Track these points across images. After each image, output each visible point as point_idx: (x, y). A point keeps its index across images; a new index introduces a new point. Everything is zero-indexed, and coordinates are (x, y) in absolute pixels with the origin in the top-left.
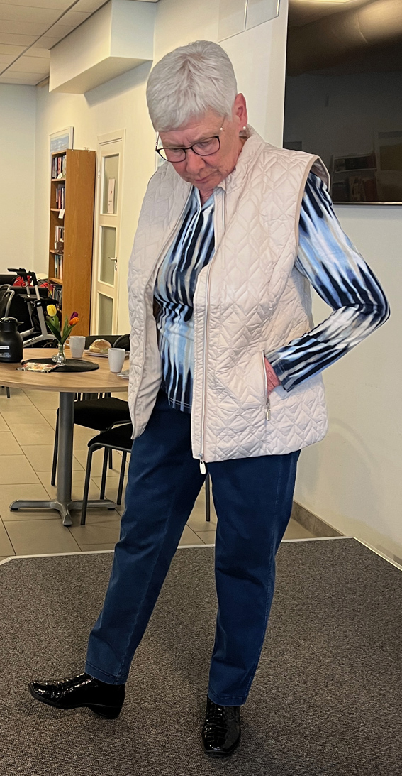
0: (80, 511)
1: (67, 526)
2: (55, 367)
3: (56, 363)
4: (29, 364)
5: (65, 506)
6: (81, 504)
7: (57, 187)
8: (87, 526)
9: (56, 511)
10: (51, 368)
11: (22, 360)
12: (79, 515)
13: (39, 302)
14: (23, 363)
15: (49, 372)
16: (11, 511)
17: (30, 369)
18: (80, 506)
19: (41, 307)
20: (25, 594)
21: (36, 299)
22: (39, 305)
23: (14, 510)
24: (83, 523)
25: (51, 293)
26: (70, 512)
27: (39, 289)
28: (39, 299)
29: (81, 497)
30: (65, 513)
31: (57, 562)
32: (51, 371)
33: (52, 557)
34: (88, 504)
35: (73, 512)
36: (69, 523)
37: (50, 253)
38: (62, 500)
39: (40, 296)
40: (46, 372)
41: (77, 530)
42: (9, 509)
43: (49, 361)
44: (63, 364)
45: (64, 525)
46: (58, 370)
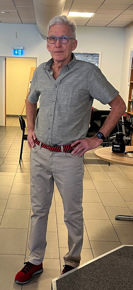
4: (128, 154)
11: (125, 152)
13: (123, 123)
14: (126, 153)
17: (129, 156)
19: (124, 125)
21: (122, 122)
22: (123, 124)
23: (117, 219)
25: (128, 119)
27: (123, 117)
28: (123, 122)
37: (129, 101)
39: (124, 120)
42: (115, 219)
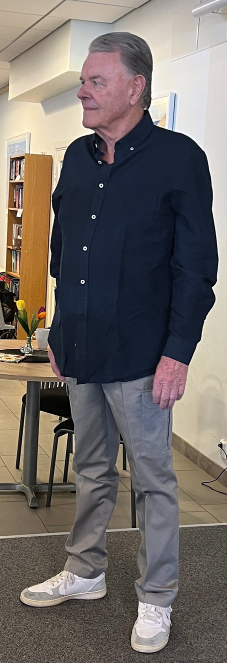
0: (44, 493)
1: (34, 508)
2: (24, 357)
3: (24, 354)
5: (31, 488)
6: (47, 487)
7: (15, 188)
8: (52, 508)
10: (20, 358)
12: (44, 498)
15: (19, 362)
18: (45, 489)
24: (48, 505)
25: (8, 285)
26: (36, 494)
29: (47, 480)
30: (31, 496)
31: (31, 543)
32: (21, 361)
33: (26, 538)
34: (53, 487)
35: (38, 494)
36: (36, 505)
37: (8, 248)
38: (28, 482)
40: (16, 362)
41: (42, 512)
43: (17, 352)
44: (30, 355)
45: (31, 507)
46: (26, 360)
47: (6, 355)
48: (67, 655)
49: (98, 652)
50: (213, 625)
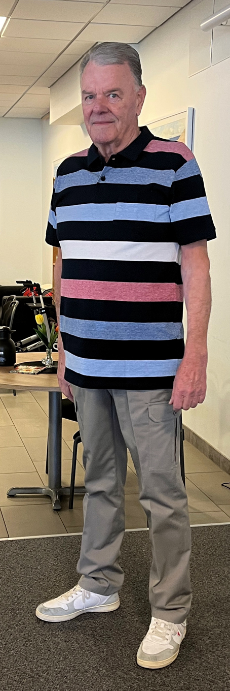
0: (68, 496)
1: (57, 510)
2: (43, 369)
3: (44, 365)
4: (20, 367)
5: (56, 492)
6: (69, 490)
8: (74, 510)
9: (48, 496)
10: (39, 370)
11: (16, 364)
12: (67, 500)
13: (43, 309)
14: (17, 366)
15: (38, 374)
16: (8, 497)
17: (20, 372)
18: (68, 493)
20: (7, 572)
21: (41, 307)
22: (44, 313)
23: (11, 496)
24: (71, 507)
26: (60, 497)
27: (43, 298)
28: (43, 307)
29: (69, 484)
30: (55, 498)
31: (38, 543)
32: (39, 373)
33: (34, 539)
34: (75, 490)
35: (62, 497)
36: (59, 507)
38: (53, 485)
39: (44, 304)
40: (34, 374)
41: (66, 514)
42: (7, 496)
43: (39, 364)
44: (49, 367)
45: (54, 510)
46: (46, 371)
47: (27, 367)
48: (52, 650)
49: (83, 648)
50: (199, 621)
